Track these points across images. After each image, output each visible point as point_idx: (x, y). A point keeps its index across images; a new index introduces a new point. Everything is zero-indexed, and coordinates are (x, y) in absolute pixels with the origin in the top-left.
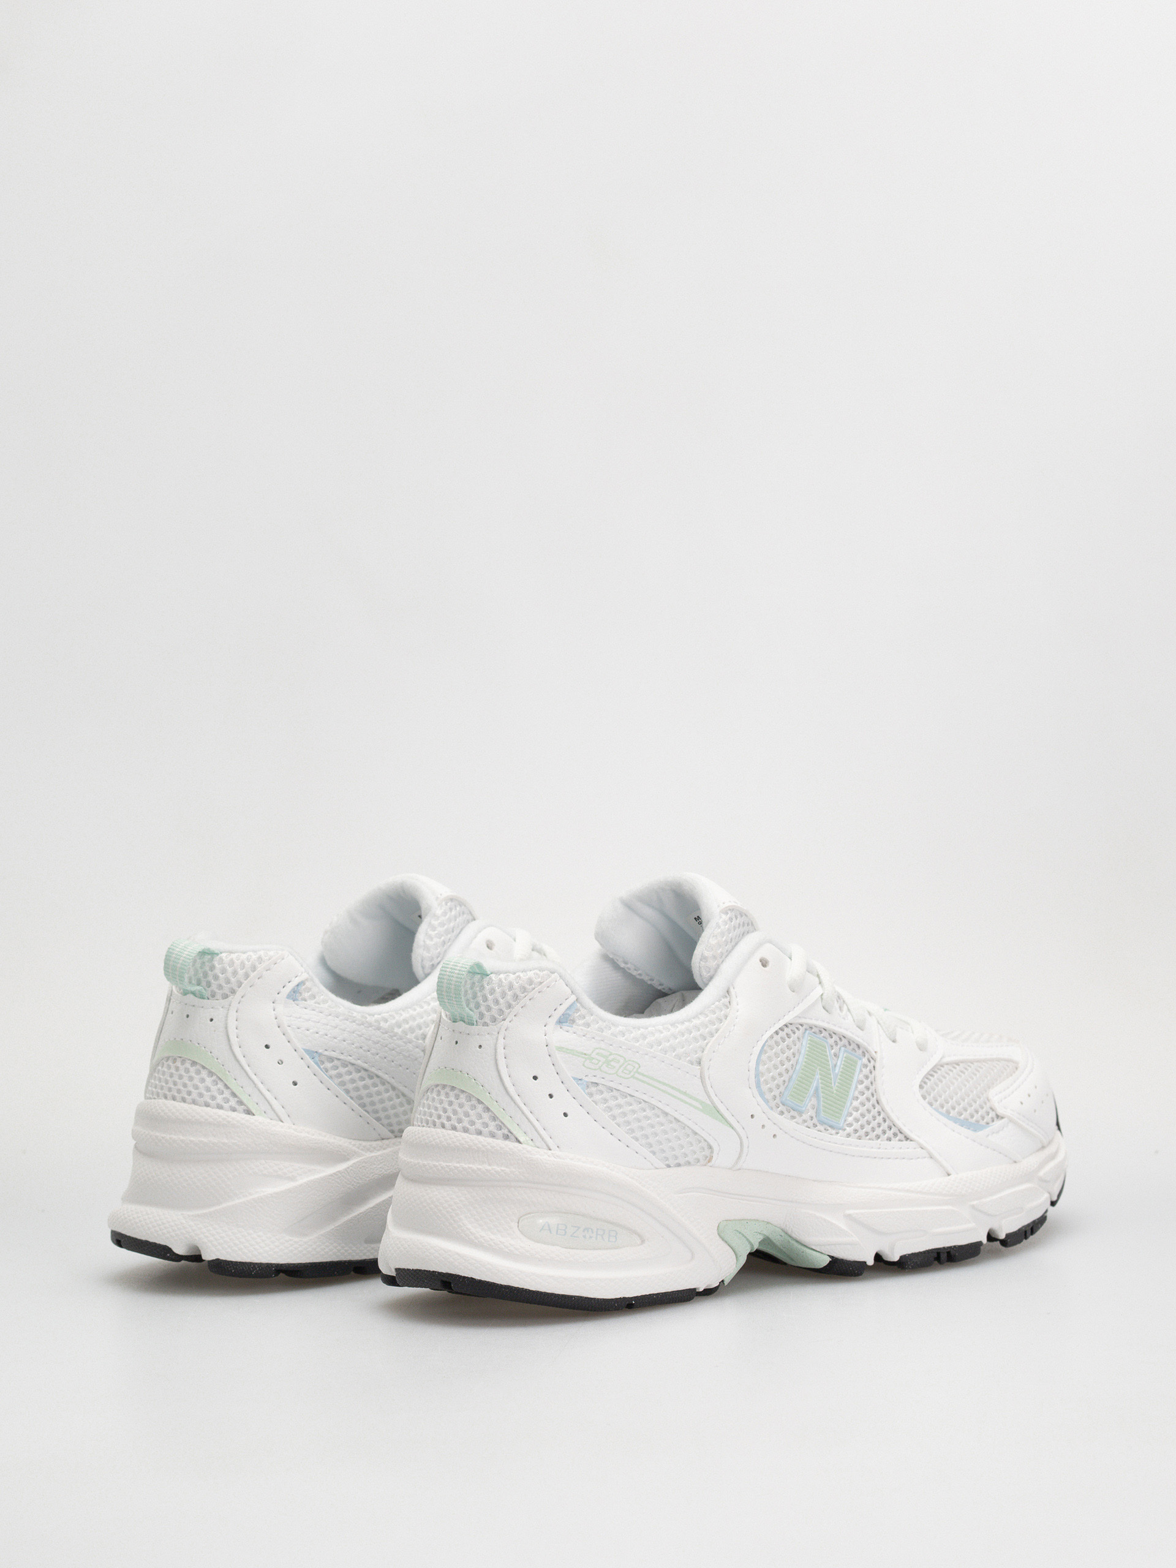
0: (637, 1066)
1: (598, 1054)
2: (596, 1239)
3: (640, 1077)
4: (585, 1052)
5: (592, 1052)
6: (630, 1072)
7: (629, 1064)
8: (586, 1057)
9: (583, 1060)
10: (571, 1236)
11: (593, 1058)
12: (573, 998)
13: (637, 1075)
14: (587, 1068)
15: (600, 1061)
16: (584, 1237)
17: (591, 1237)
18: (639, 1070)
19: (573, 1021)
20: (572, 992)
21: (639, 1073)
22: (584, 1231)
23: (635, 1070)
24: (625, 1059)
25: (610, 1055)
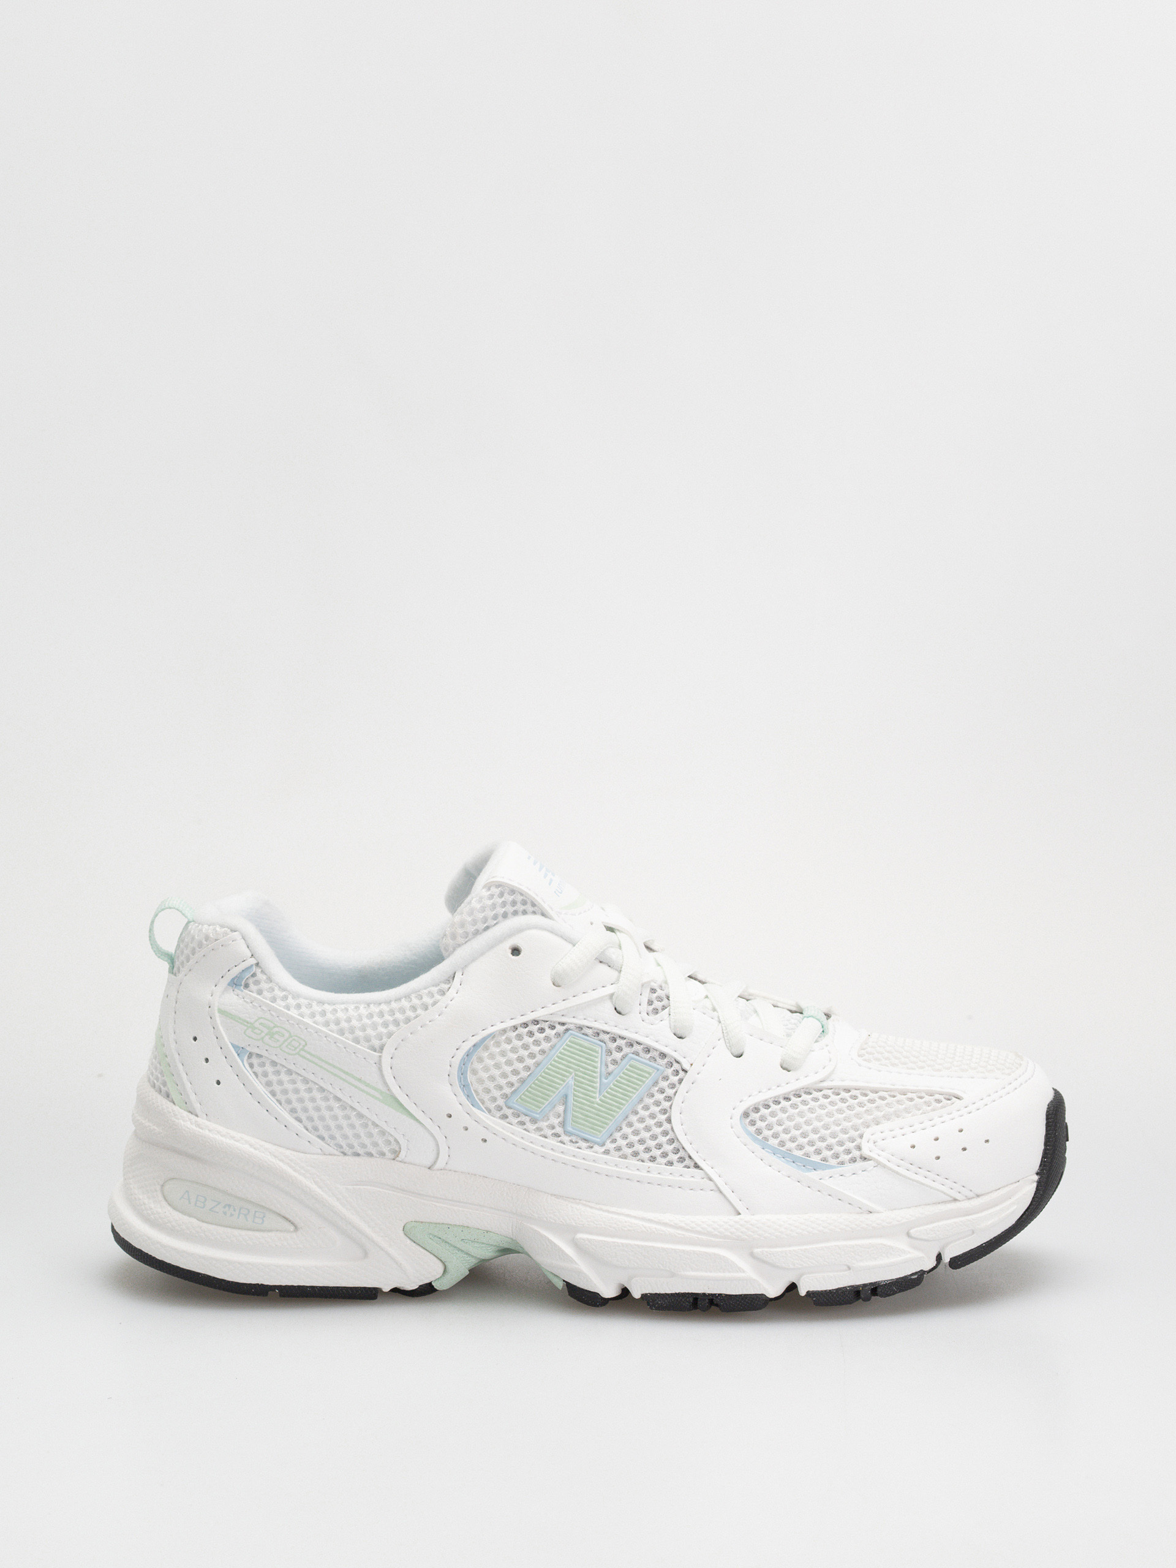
0: (303, 1043)
1: (261, 1024)
2: (238, 1218)
3: (308, 1056)
4: (248, 1020)
5: (256, 1021)
6: (296, 1048)
7: (294, 1040)
8: (249, 1025)
9: (246, 1028)
10: (210, 1210)
11: (256, 1028)
12: (253, 961)
13: (303, 1053)
14: (249, 1037)
15: (262, 1032)
16: (225, 1213)
17: (232, 1215)
18: (306, 1048)
19: (247, 986)
20: (252, 955)
21: (305, 1051)
22: (224, 1207)
23: (301, 1047)
24: (290, 1033)
25: (274, 1027)
